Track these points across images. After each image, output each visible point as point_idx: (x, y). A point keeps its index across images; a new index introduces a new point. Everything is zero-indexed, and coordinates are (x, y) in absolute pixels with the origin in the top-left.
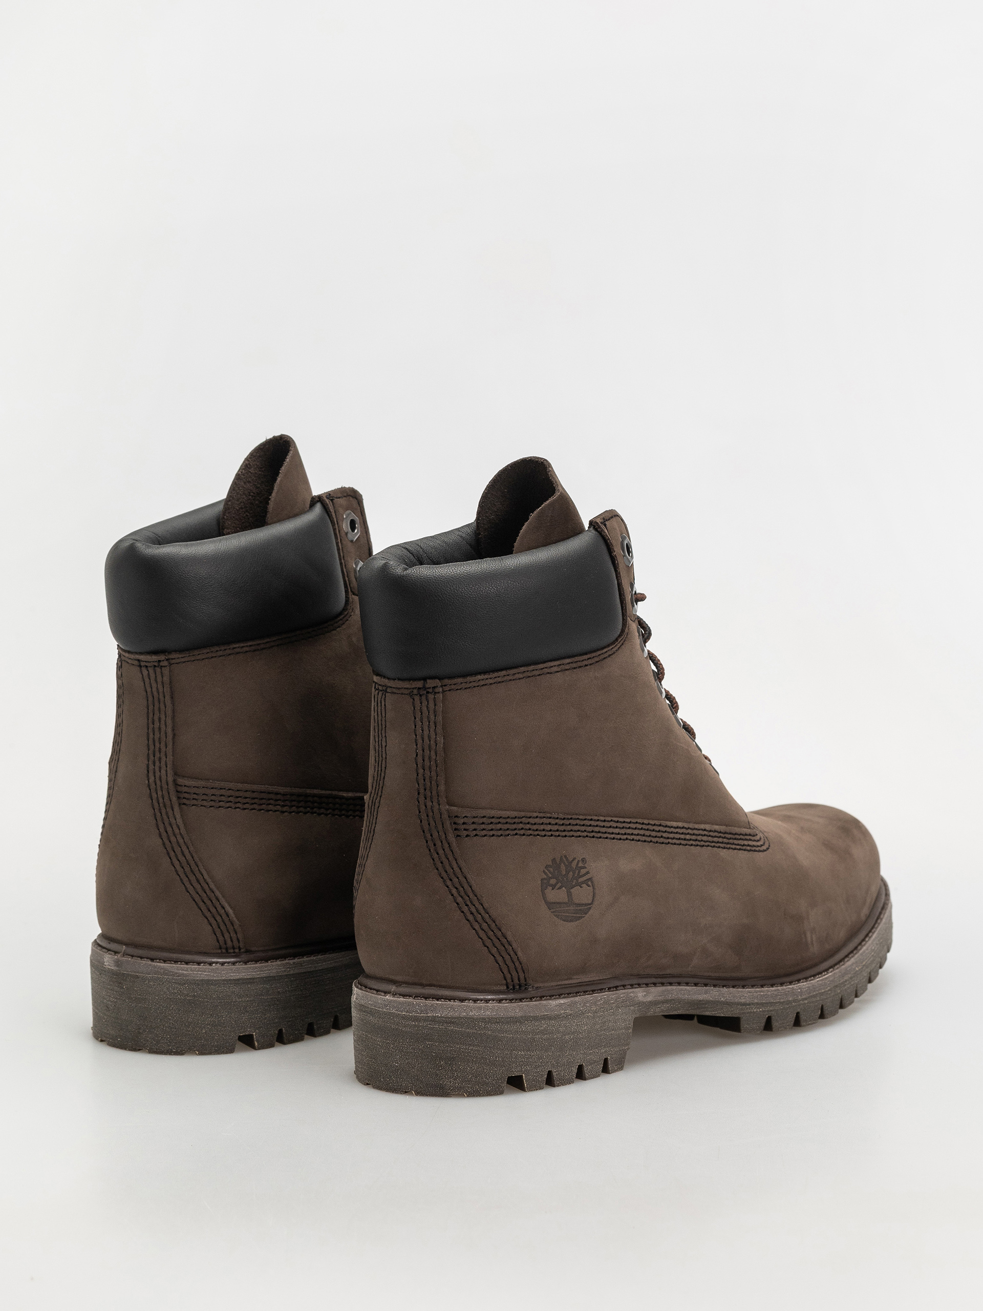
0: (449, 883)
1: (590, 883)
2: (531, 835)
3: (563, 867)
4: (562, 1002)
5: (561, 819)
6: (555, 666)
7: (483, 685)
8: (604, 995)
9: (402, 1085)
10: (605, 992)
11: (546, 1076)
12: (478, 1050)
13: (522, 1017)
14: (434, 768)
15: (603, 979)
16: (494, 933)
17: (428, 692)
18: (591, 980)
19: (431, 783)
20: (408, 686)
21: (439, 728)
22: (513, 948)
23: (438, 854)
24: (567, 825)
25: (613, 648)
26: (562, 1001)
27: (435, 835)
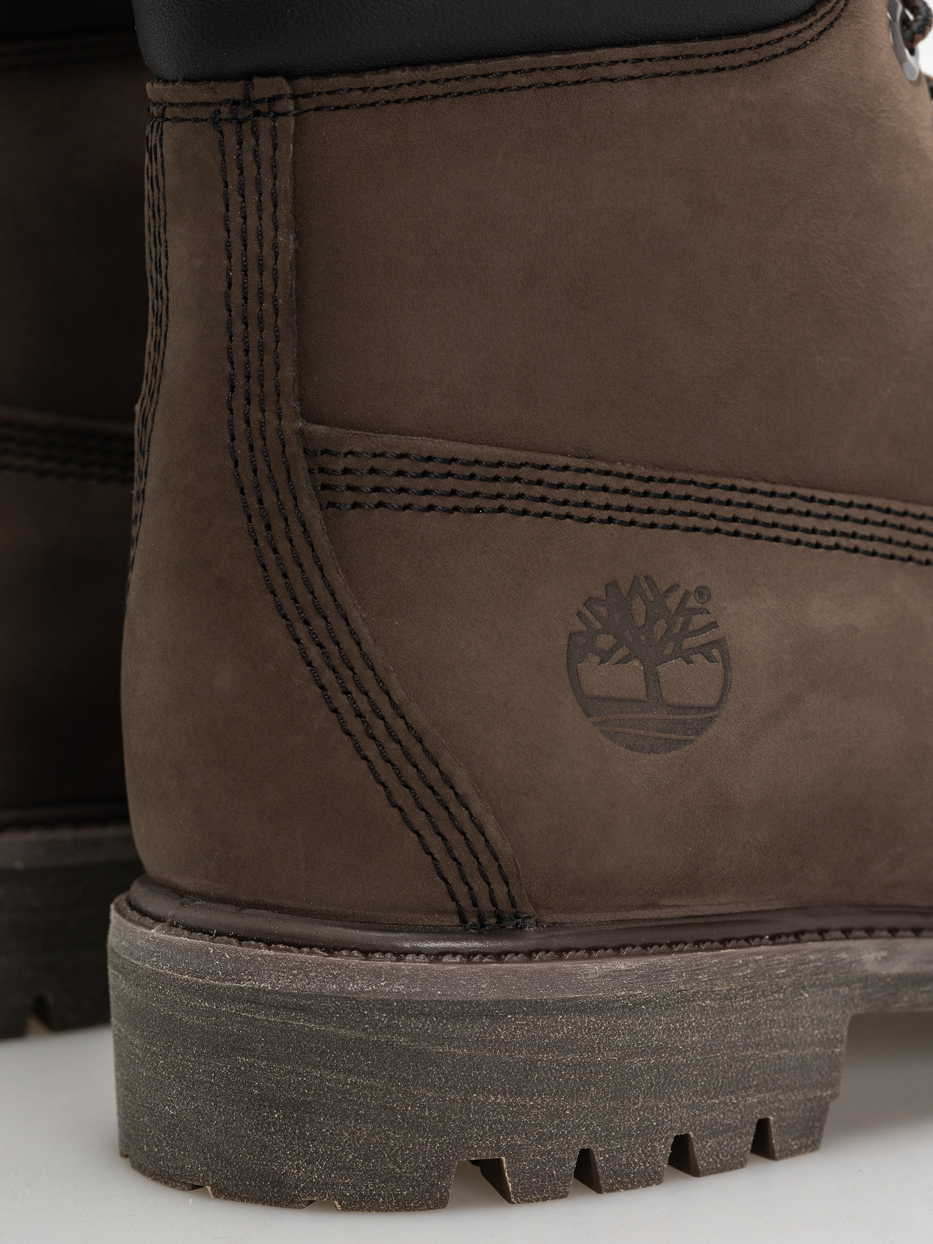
0: (301, 630)
1: (715, 652)
2: (546, 514)
3: (638, 606)
4: (623, 967)
5: (640, 479)
6: (625, 62)
7: (412, 100)
8: (754, 954)
9: (183, 1166)
10: (759, 945)
11: (574, 1163)
12: (372, 1088)
13: (496, 1003)
14: (269, 320)
15: (760, 912)
16: (418, 770)
17: (257, 113)
18: (722, 911)
19: (262, 360)
20: (205, 97)
21: (284, 212)
22: (471, 815)
23: (275, 551)
24: (657, 496)
25: (800, 31)
26: (621, 965)
27: (270, 499)
